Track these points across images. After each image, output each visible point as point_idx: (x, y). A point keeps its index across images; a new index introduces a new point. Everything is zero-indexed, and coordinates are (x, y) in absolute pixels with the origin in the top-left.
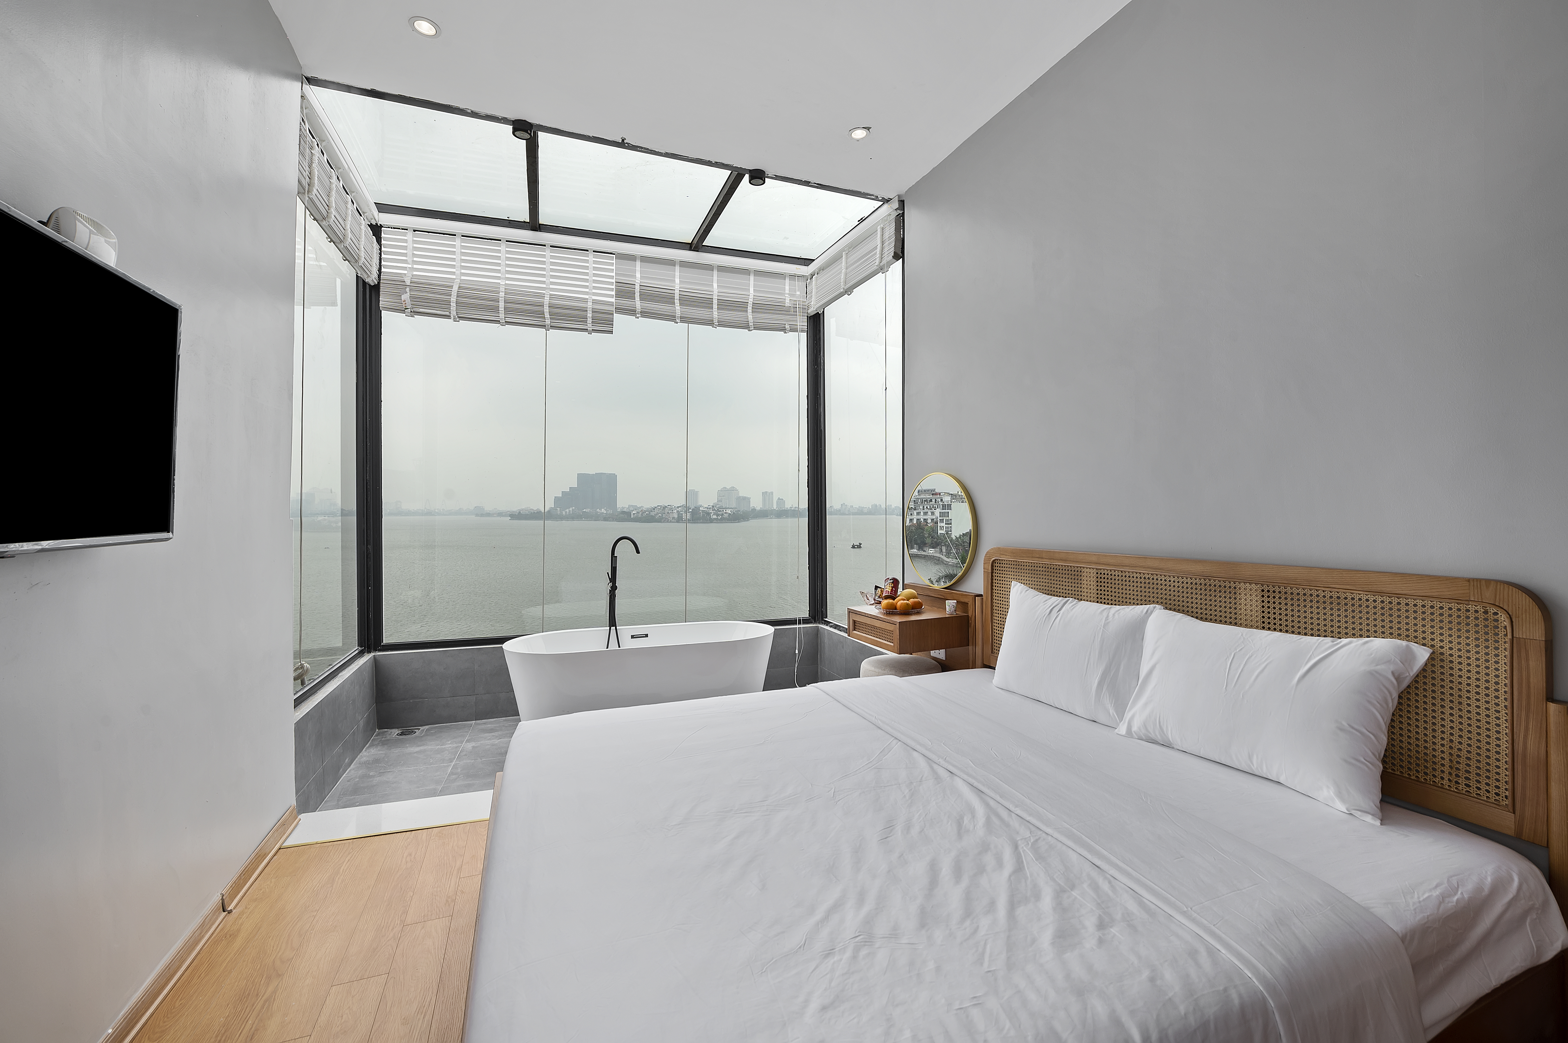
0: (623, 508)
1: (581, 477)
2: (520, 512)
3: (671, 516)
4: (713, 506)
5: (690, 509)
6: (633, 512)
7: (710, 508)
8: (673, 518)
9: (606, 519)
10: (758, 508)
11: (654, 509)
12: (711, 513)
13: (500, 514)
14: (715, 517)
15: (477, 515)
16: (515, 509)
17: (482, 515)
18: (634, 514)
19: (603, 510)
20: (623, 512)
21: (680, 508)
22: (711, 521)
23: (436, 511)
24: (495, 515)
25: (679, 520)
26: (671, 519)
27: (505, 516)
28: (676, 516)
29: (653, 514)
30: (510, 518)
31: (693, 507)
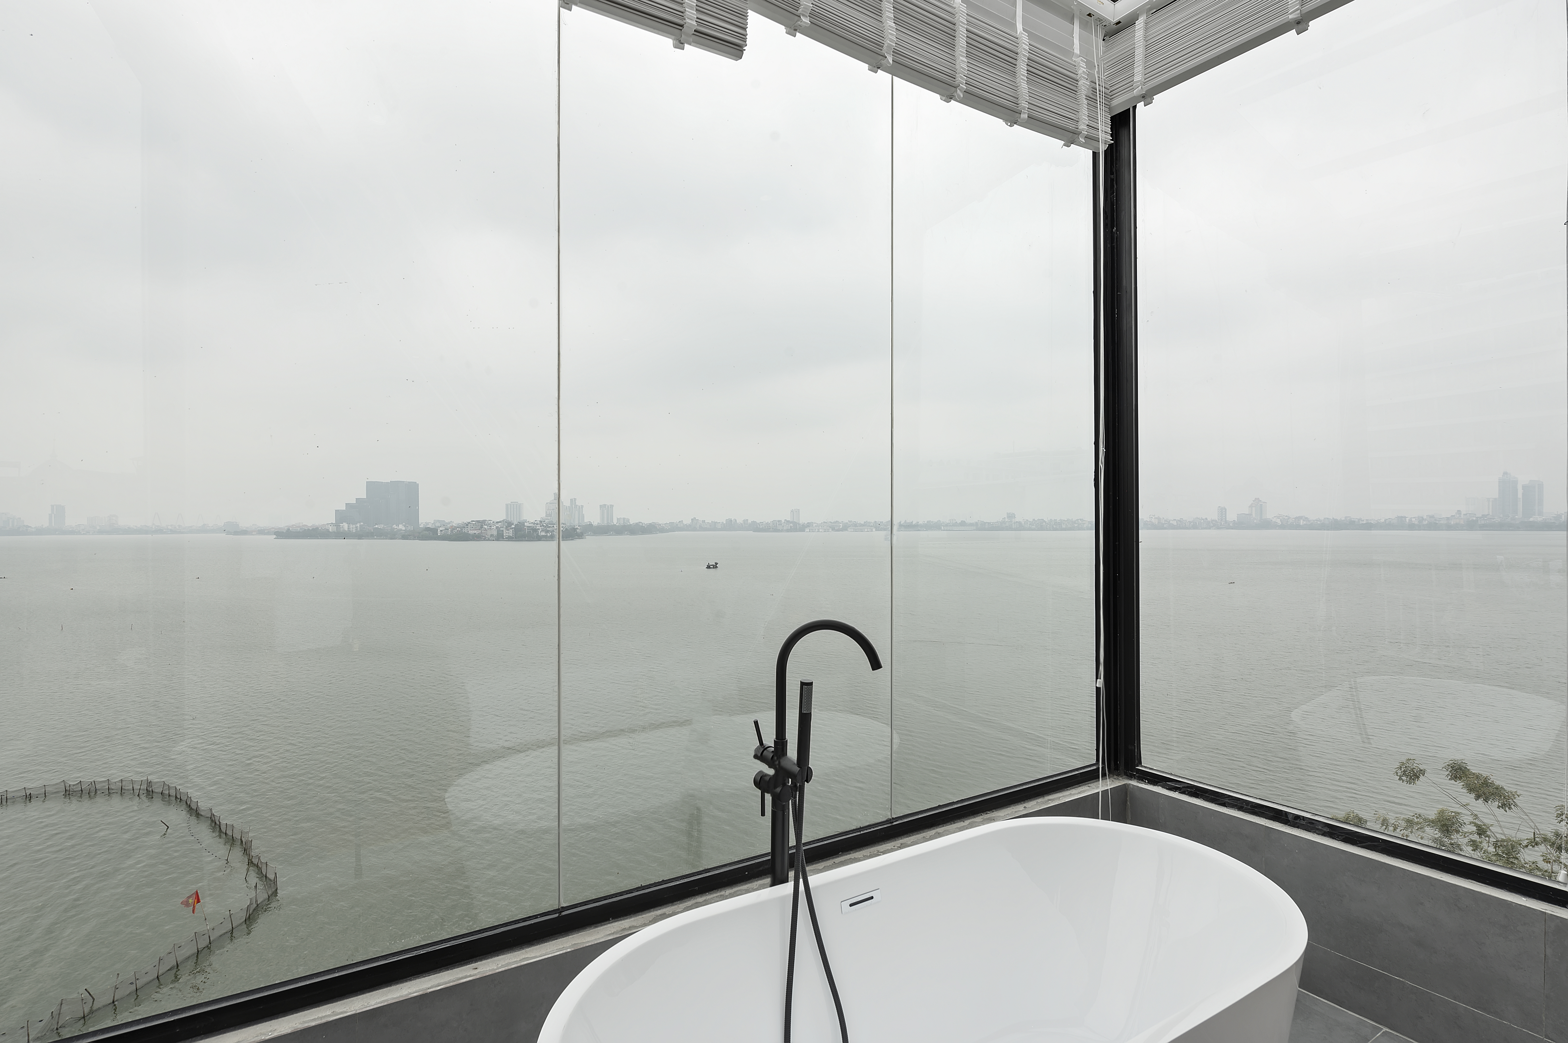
0: (427, 524)
1: (371, 486)
2: (289, 529)
3: (489, 533)
4: (541, 522)
5: (513, 524)
6: (441, 529)
7: (537, 524)
8: (492, 535)
9: (405, 537)
10: (595, 524)
11: (467, 525)
12: (539, 529)
13: (261, 532)
14: (543, 534)
15: (229, 533)
16: (283, 524)
17: (236, 533)
18: (441, 531)
19: (401, 527)
20: (428, 529)
21: (500, 524)
22: (539, 539)
23: (170, 527)
24: (254, 533)
25: (500, 537)
26: (489, 536)
27: (269, 533)
28: (495, 533)
29: (465, 530)
30: (275, 536)
31: (515, 522)
